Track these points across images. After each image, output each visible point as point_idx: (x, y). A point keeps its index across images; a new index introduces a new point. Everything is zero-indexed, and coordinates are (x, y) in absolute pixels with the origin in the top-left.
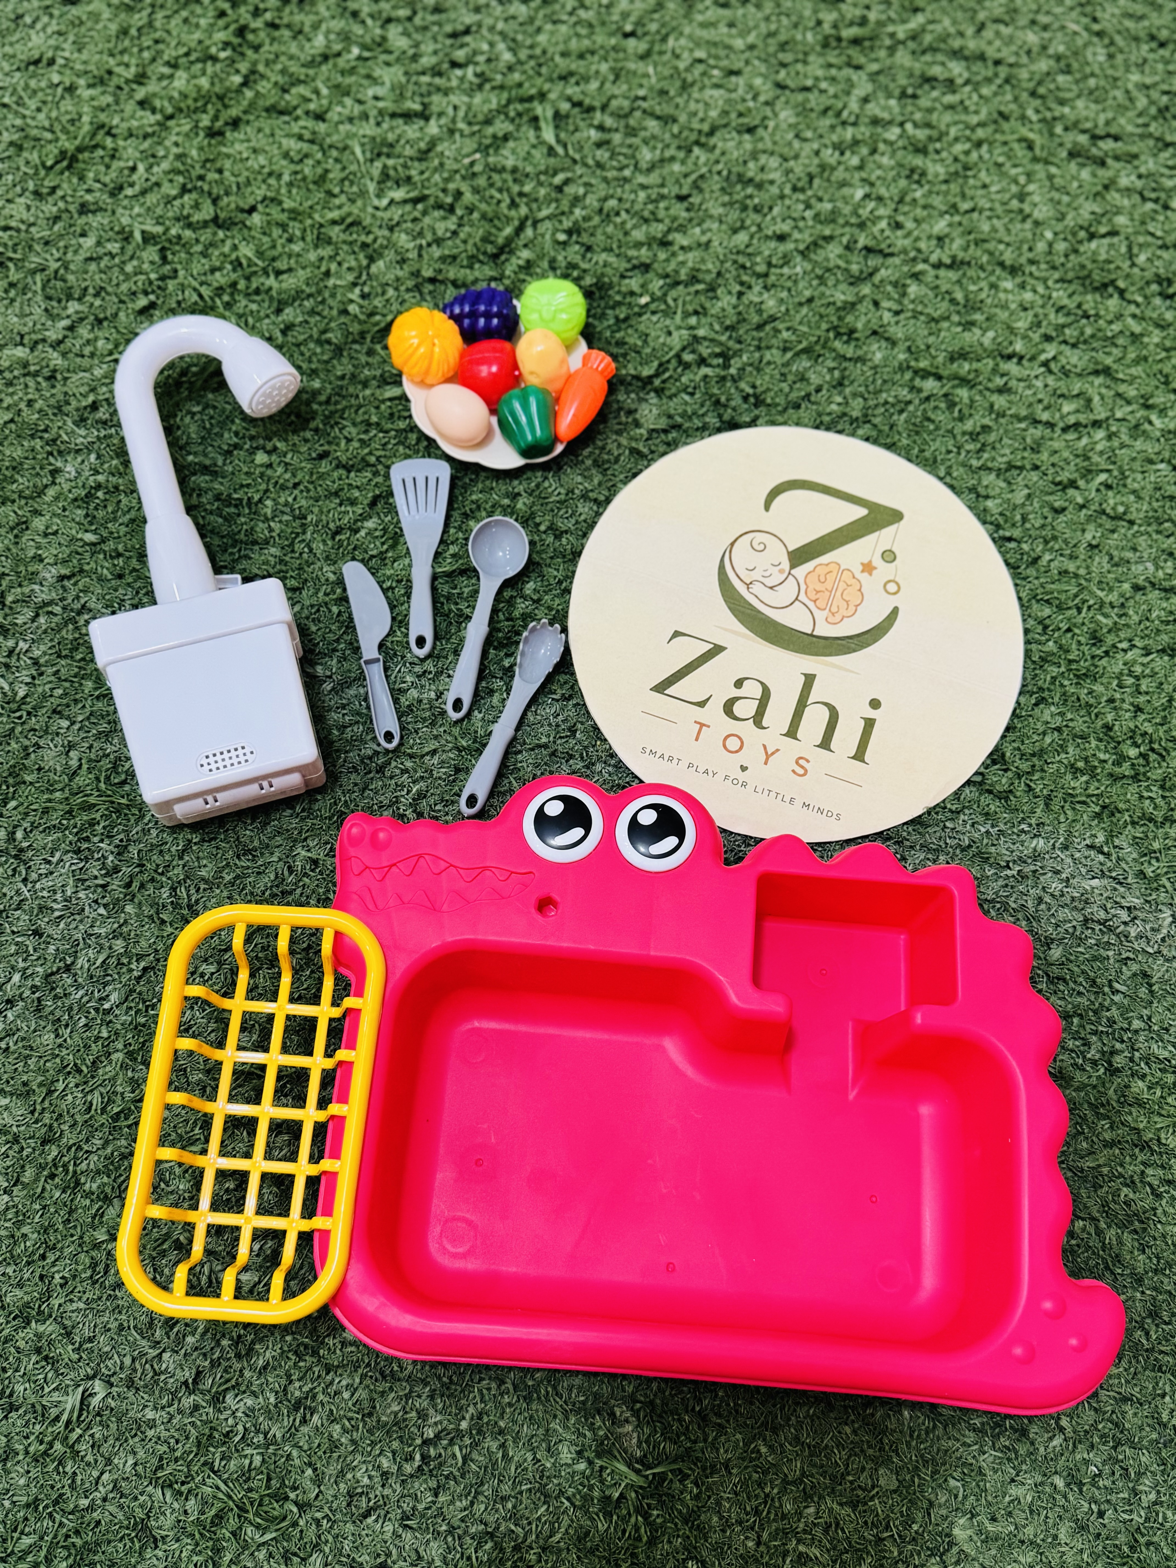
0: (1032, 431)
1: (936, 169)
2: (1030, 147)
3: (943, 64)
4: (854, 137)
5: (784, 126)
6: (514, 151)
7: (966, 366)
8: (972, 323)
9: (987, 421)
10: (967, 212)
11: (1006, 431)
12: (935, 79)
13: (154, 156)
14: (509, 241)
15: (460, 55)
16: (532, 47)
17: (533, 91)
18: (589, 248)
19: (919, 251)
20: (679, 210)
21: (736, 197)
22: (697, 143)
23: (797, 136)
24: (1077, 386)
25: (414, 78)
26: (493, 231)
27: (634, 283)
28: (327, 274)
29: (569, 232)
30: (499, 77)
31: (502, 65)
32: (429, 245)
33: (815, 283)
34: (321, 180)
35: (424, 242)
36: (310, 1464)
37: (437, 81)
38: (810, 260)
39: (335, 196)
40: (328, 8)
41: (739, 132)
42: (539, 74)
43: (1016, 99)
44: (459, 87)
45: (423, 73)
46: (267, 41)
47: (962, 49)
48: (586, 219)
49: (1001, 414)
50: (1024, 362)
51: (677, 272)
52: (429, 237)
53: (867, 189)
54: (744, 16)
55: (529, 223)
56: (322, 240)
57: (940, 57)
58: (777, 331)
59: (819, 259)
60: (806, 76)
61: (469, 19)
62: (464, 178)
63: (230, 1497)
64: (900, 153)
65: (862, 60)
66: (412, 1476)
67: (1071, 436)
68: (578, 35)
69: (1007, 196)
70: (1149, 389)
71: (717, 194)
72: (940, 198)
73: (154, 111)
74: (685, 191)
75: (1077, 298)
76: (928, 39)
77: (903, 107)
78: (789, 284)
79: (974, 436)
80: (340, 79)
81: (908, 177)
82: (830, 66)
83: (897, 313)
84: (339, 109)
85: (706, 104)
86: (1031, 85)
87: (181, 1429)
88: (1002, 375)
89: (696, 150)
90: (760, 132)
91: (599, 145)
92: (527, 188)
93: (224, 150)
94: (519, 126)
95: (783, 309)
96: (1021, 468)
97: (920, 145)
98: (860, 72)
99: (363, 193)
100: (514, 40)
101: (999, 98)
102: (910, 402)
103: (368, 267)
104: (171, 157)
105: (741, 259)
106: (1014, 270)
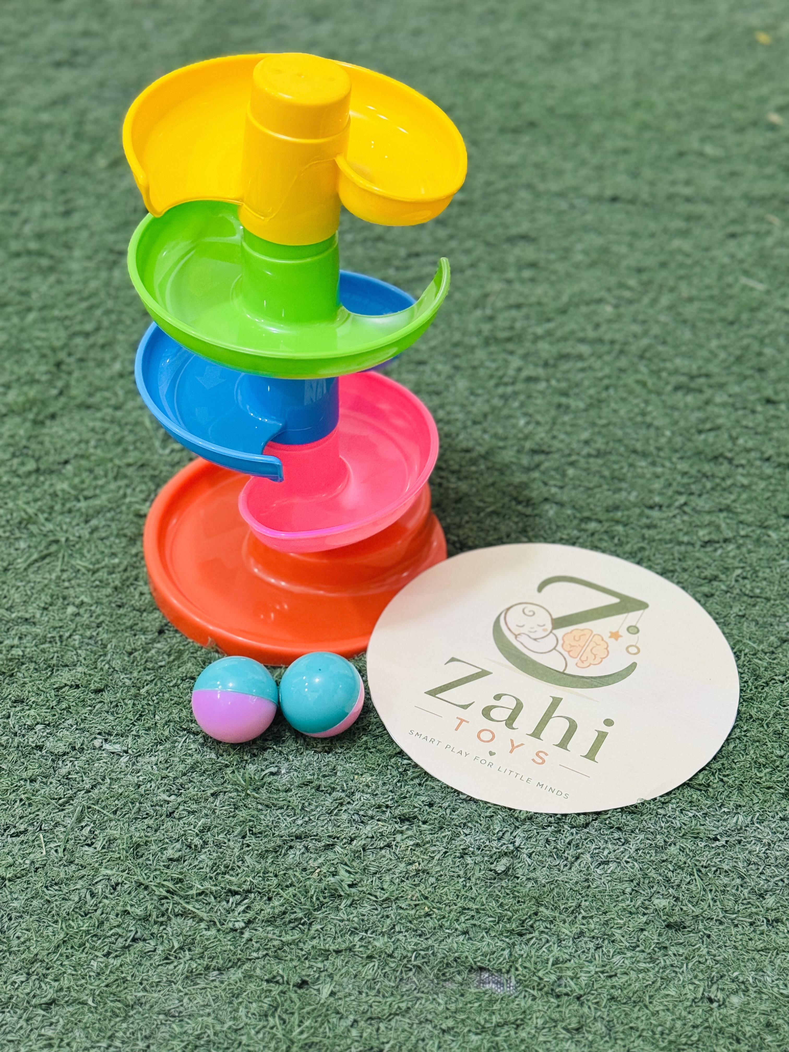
3: (573, 346)
4: (513, 391)
5: (461, 389)
7: (620, 514)
8: (620, 489)
10: (604, 426)
12: (569, 355)
19: (572, 450)
23: (472, 393)
24: (707, 518)
39: (130, 451)
43: (630, 361)
46: (78, 369)
47: (585, 337)
49: (652, 540)
50: (664, 509)
53: (528, 419)
56: (120, 476)
57: (570, 343)
58: (471, 502)
60: (474, 361)
64: (549, 397)
67: (709, 549)
70: (763, 516)
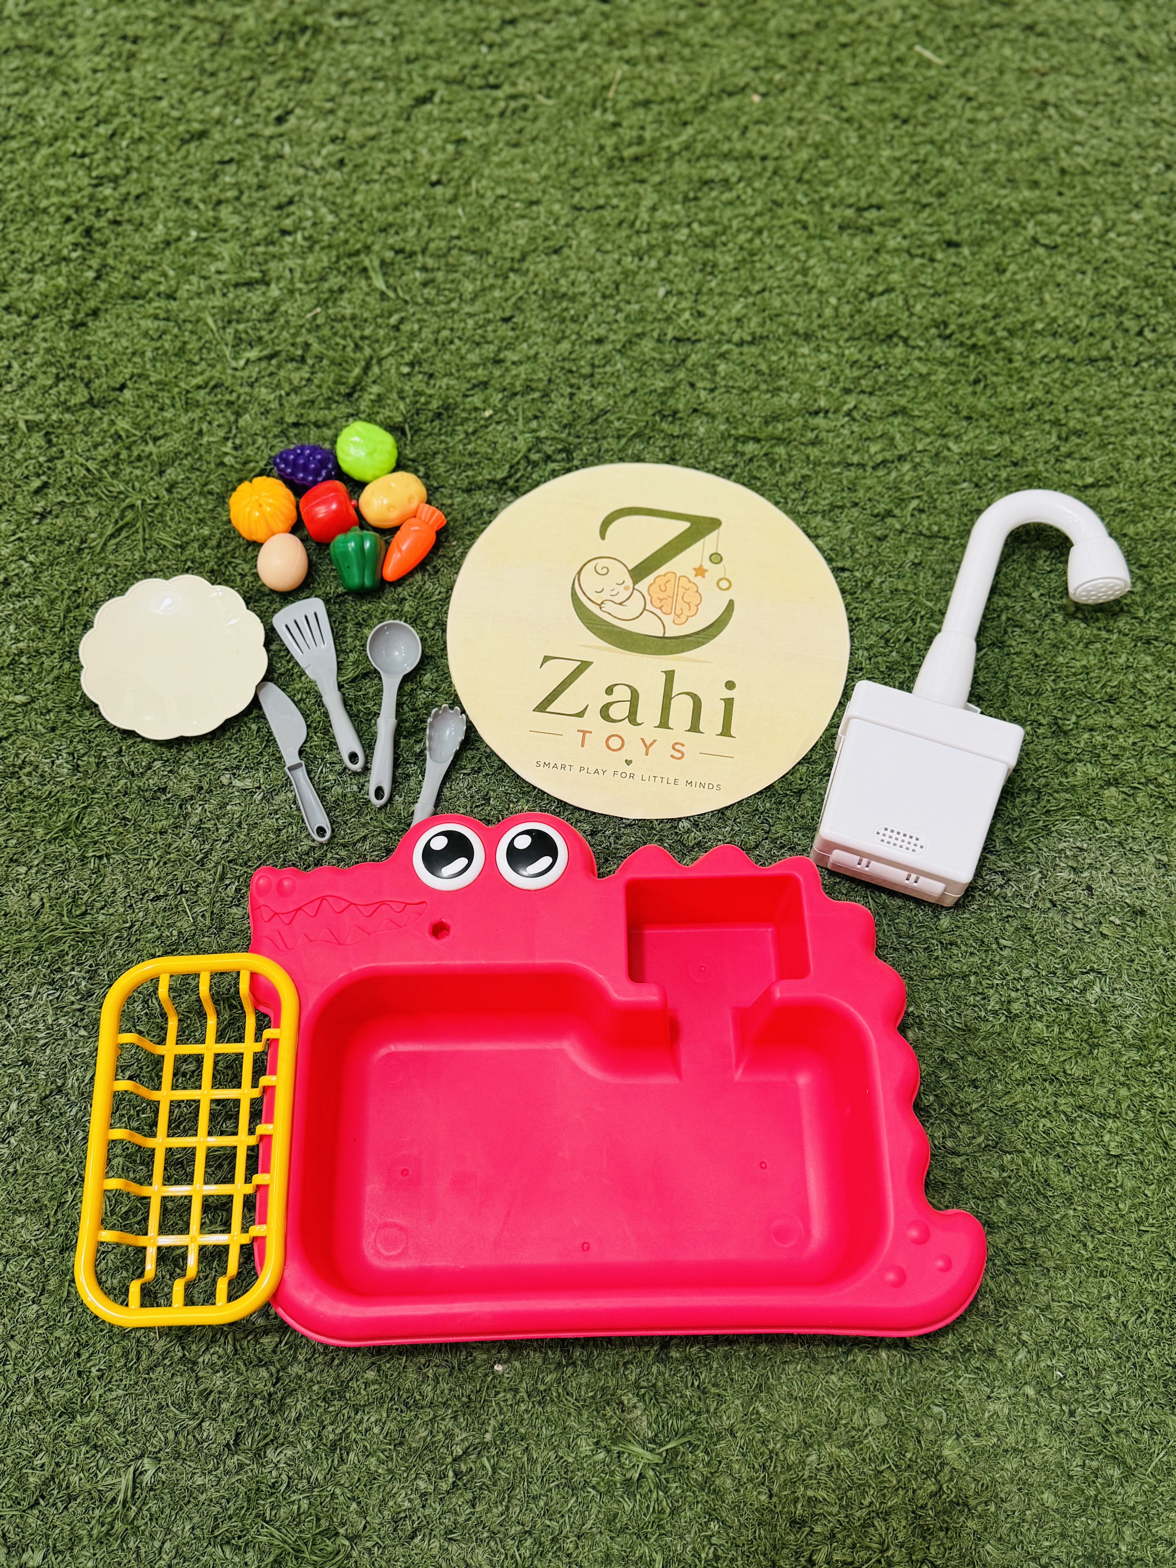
0: (846, 473)
1: (726, 259)
2: (805, 227)
3: (717, 167)
4: (648, 243)
5: (585, 243)
6: (350, 302)
7: (780, 427)
8: (779, 389)
9: (805, 471)
10: (759, 292)
11: (824, 477)
12: (712, 181)
13: (26, 353)
14: (359, 380)
15: (288, 223)
16: (350, 207)
17: (358, 246)
18: (431, 376)
19: (722, 334)
20: (505, 330)
21: (554, 312)
22: (512, 270)
23: (598, 250)
24: (879, 428)
25: (250, 250)
26: (344, 373)
27: (476, 400)
28: (200, 433)
29: (412, 365)
30: (326, 238)
31: (326, 227)
32: (288, 394)
33: (635, 375)
34: (181, 351)
35: (283, 393)
36: (353, 1499)
37: (271, 249)
38: (628, 357)
39: (195, 364)
40: (163, 200)
41: (547, 254)
42: (362, 230)
43: (786, 187)
44: (291, 252)
45: (258, 244)
46: (113, 237)
47: (730, 151)
48: (424, 351)
49: (817, 463)
50: (830, 415)
51: (513, 385)
52: (287, 387)
53: (668, 287)
54: (535, 151)
55: (374, 361)
56: (190, 404)
57: (713, 161)
58: (609, 422)
59: (636, 354)
60: (597, 196)
61: (290, 190)
62: (309, 331)
63: (285, 1542)
64: (691, 251)
65: (645, 174)
66: (448, 1492)
68: (390, 190)
69: (792, 273)
71: (537, 311)
72: (733, 285)
73: (19, 314)
74: (508, 314)
75: (867, 352)
76: (699, 147)
77: (688, 210)
78: (613, 380)
79: (796, 486)
80: (184, 260)
81: (702, 271)
82: (618, 184)
83: (712, 390)
84: (187, 287)
85: (514, 234)
86: (797, 173)
87: (231, 1487)
88: (812, 430)
89: (512, 276)
90: (566, 251)
91: (425, 284)
92: (367, 332)
93: (89, 338)
94: (351, 278)
95: (611, 402)
96: (842, 507)
97: (708, 241)
98: (645, 186)
99: (221, 358)
100: (334, 203)
101: (771, 189)
102: (736, 465)
103: (236, 421)
104: (42, 352)
105: (567, 365)
106: (807, 337)
